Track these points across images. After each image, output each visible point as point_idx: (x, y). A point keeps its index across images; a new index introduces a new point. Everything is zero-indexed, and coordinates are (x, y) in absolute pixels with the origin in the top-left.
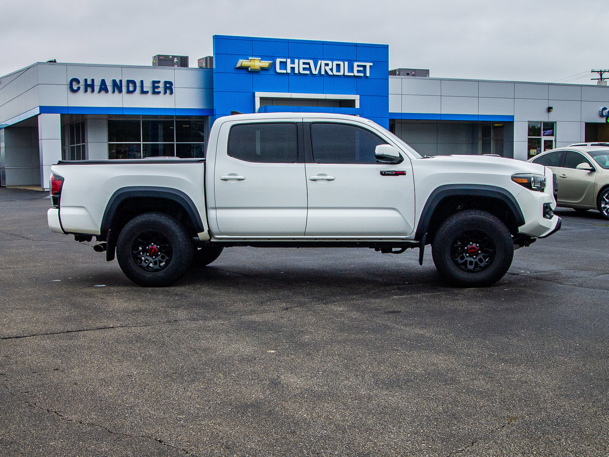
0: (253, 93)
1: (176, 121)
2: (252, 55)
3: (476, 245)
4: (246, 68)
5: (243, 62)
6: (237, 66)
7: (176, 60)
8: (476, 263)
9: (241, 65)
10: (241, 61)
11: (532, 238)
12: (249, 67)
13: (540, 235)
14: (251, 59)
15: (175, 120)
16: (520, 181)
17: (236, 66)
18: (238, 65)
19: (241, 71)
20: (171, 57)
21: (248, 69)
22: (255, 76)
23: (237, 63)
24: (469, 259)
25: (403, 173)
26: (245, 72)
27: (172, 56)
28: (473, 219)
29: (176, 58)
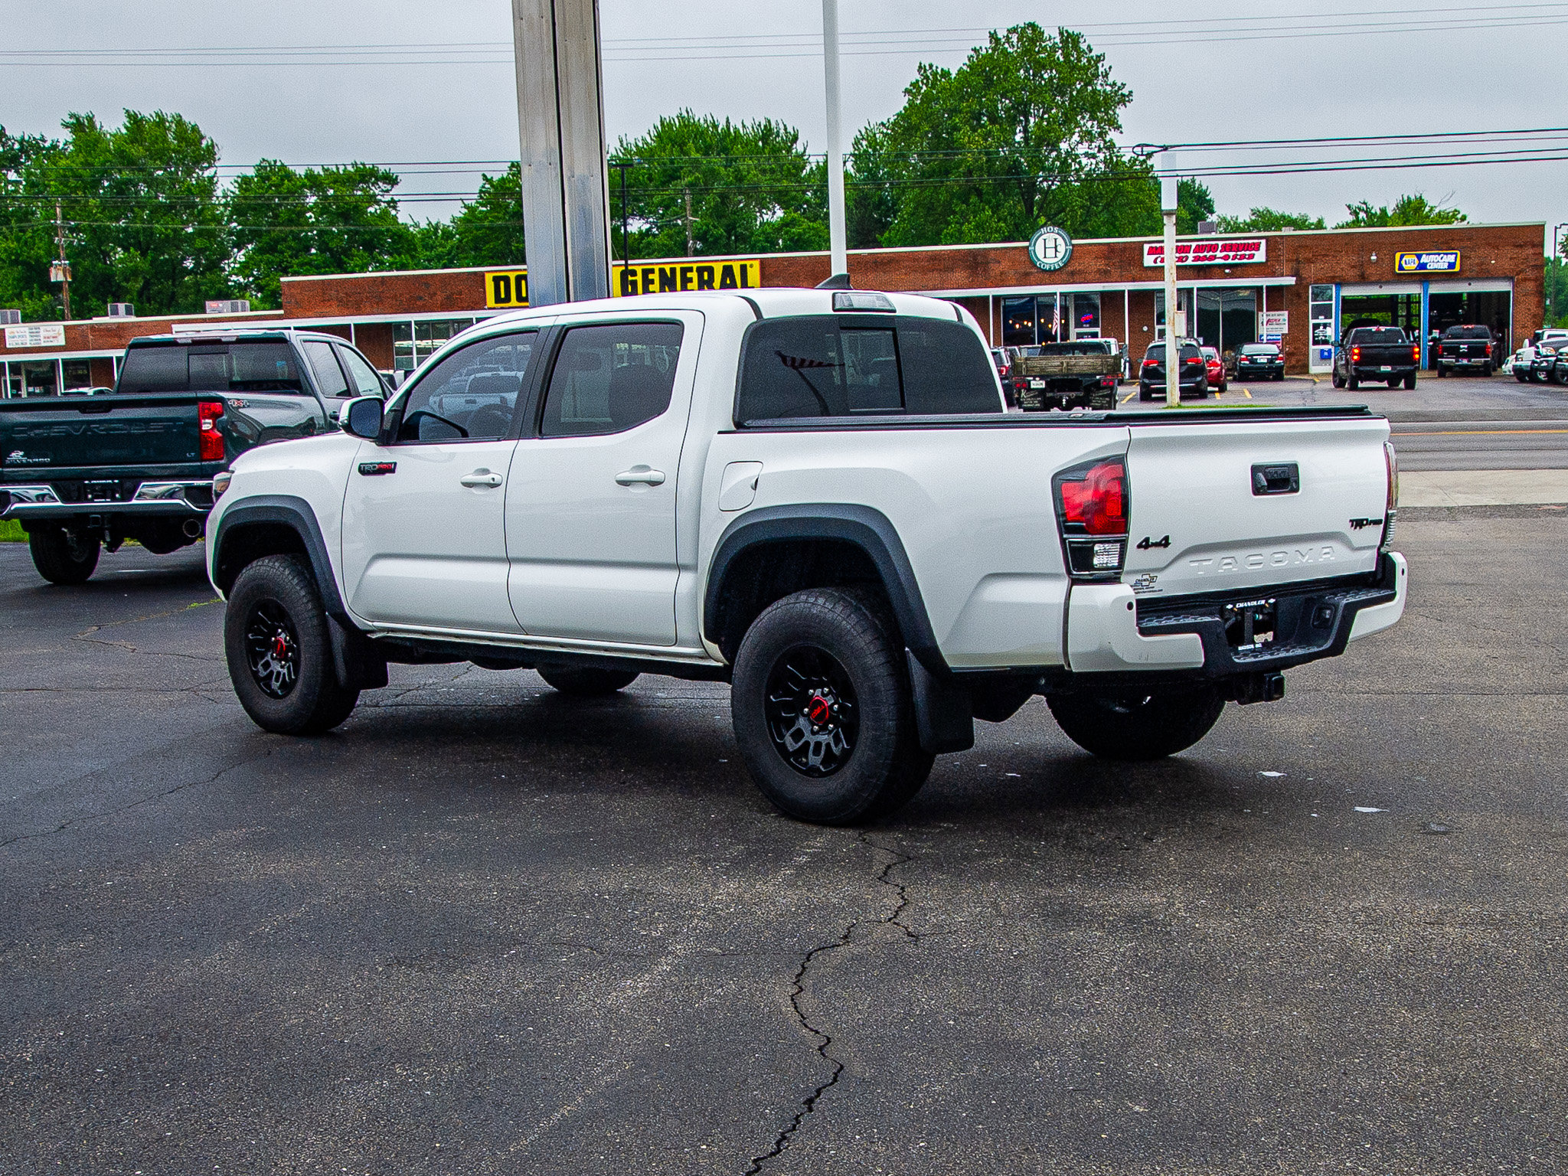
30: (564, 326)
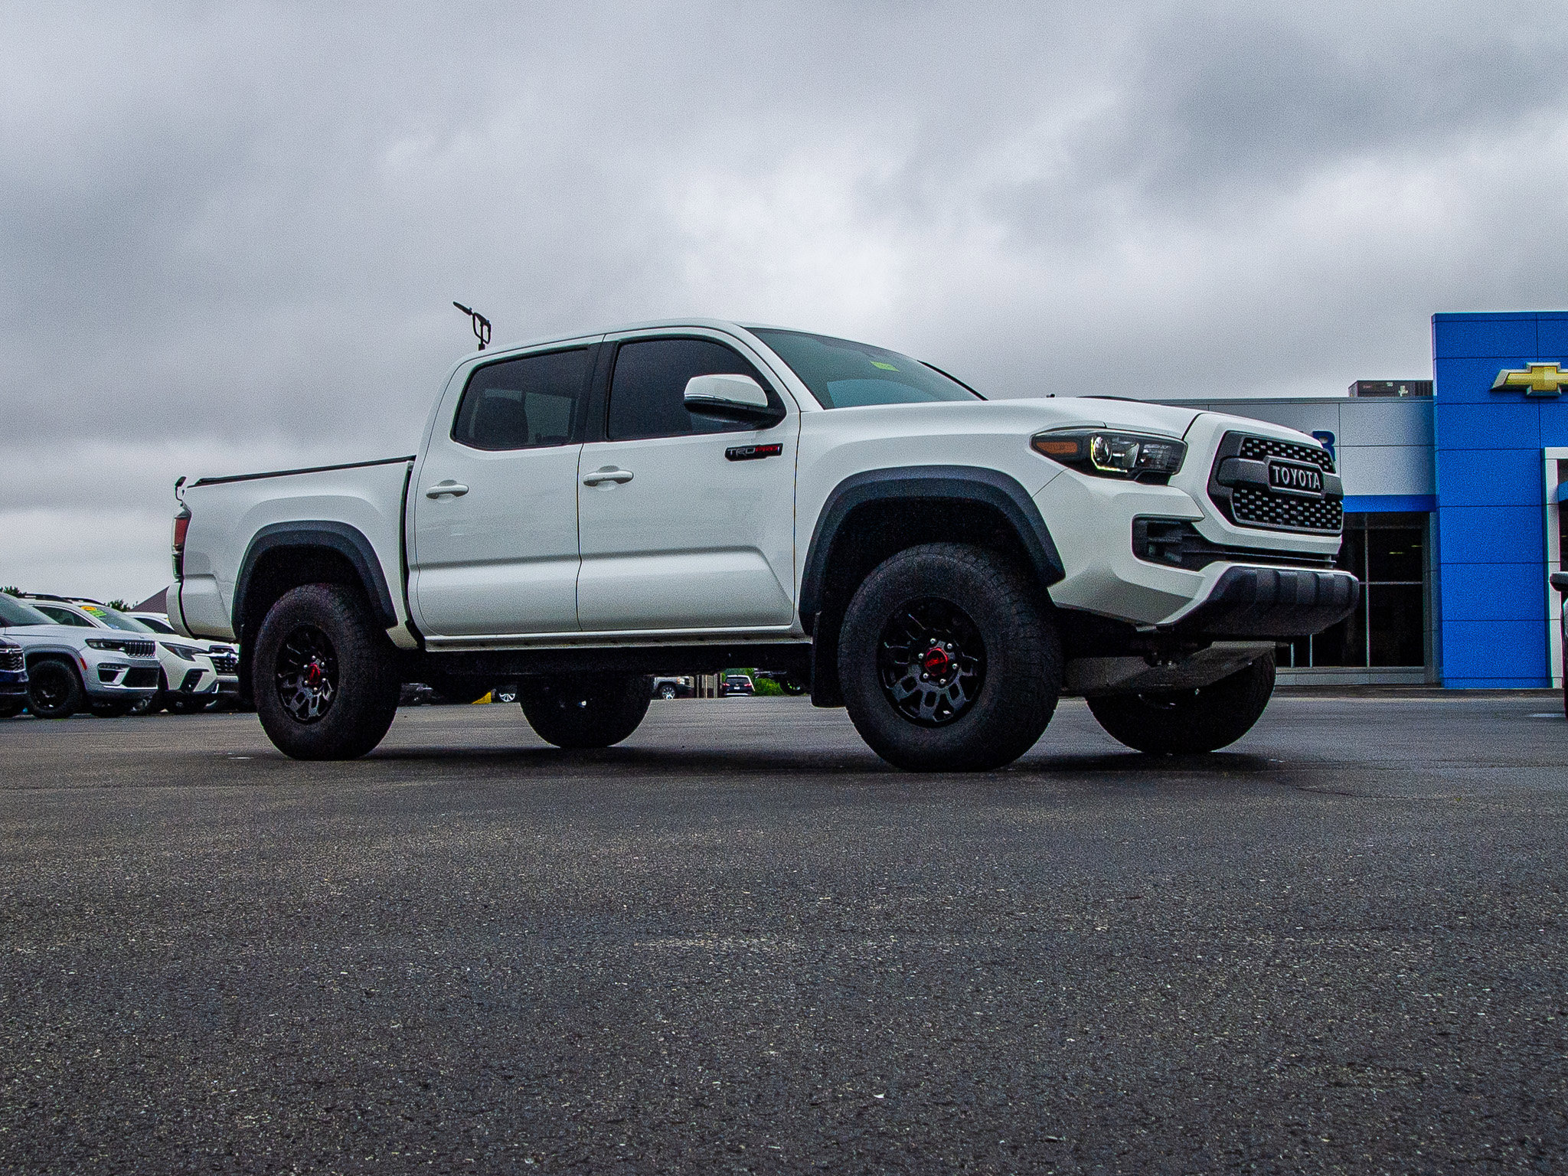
0: (1541, 449)
1: (1370, 532)
2: (1538, 357)
3: (946, 647)
4: (1519, 390)
5: (1514, 376)
6: (1494, 386)
7: (1403, 391)
8: (943, 697)
9: (1505, 382)
10: (1504, 372)
11: (1139, 629)
12: (1527, 386)
13: (1159, 621)
14: (1532, 367)
15: (1366, 527)
16: (1055, 448)
17: (1492, 384)
18: (1498, 383)
19: (1507, 398)
20: (1390, 385)
21: (1525, 391)
22: (1547, 409)
23: (1495, 378)
24: (926, 688)
25: (774, 450)
26: (1517, 398)
27: (1394, 382)
28: (922, 567)
29: (1404, 387)
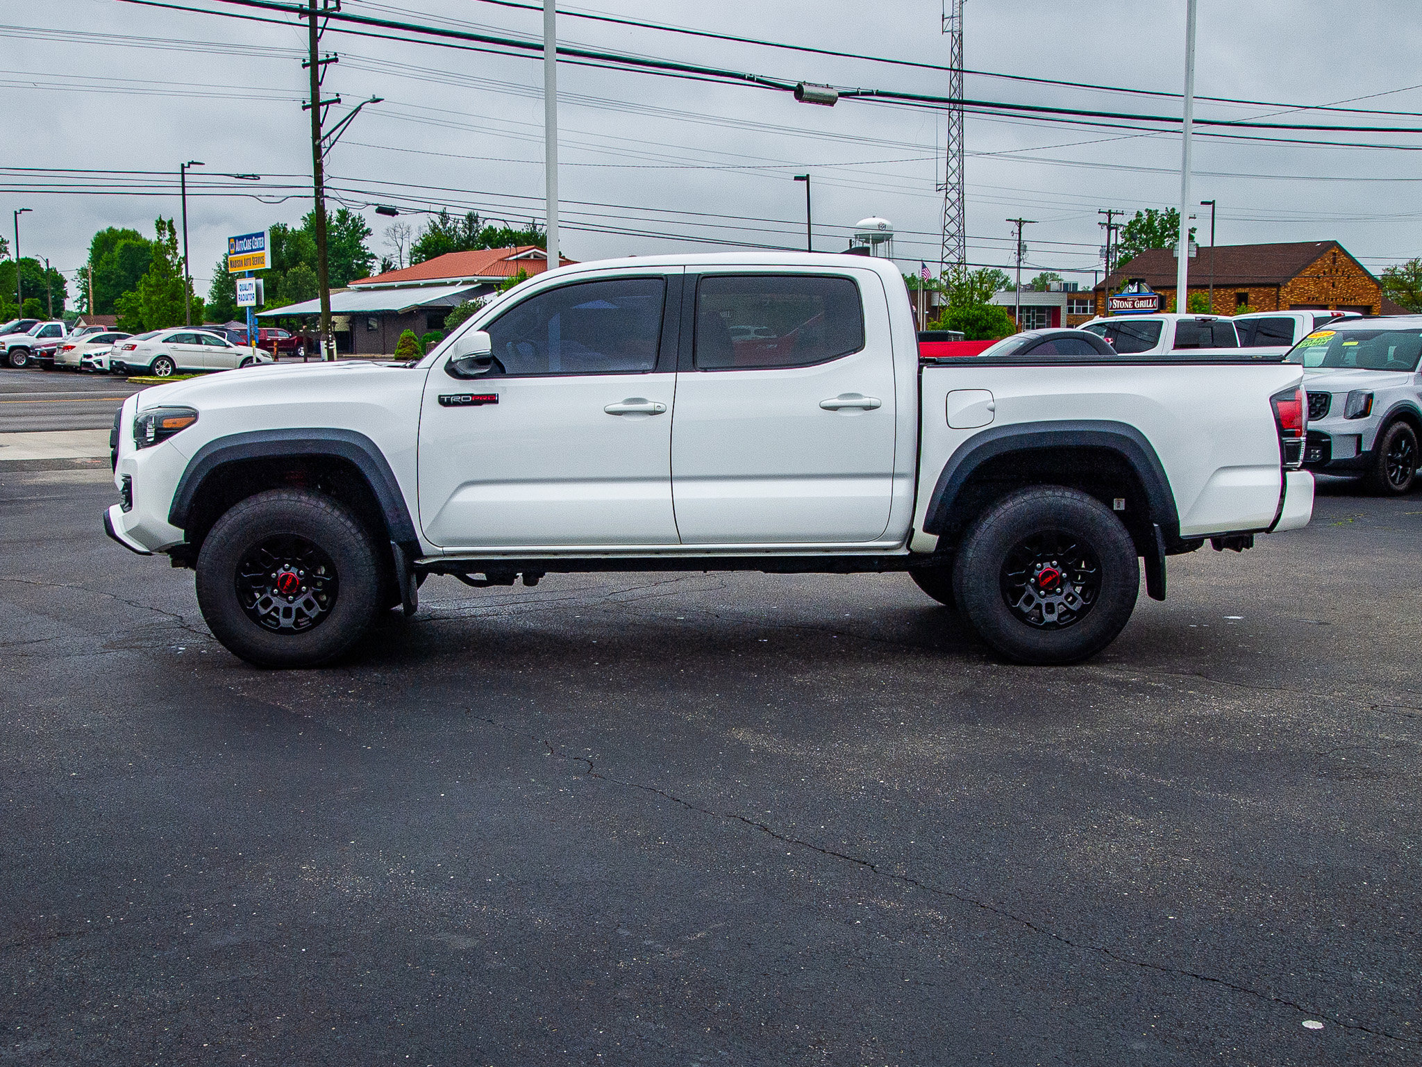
30: (700, 274)
